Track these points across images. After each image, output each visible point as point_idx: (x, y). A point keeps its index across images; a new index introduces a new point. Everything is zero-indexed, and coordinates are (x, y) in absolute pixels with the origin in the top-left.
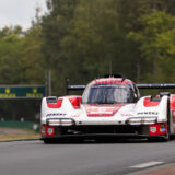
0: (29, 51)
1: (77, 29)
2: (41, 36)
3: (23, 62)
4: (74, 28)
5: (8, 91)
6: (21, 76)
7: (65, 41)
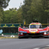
0: (19, 15)
1: (31, 9)
2: (22, 11)
3: (17, 17)
4: (31, 8)
5: (13, 25)
6: (17, 21)
7: (28, 12)
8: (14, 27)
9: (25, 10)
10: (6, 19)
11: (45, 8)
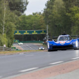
3: (40, 23)
8: (36, 33)
9: (48, 14)
10: (28, 25)
11: (68, 11)
